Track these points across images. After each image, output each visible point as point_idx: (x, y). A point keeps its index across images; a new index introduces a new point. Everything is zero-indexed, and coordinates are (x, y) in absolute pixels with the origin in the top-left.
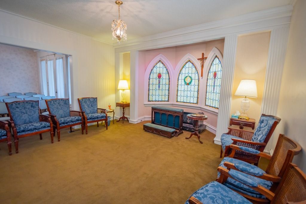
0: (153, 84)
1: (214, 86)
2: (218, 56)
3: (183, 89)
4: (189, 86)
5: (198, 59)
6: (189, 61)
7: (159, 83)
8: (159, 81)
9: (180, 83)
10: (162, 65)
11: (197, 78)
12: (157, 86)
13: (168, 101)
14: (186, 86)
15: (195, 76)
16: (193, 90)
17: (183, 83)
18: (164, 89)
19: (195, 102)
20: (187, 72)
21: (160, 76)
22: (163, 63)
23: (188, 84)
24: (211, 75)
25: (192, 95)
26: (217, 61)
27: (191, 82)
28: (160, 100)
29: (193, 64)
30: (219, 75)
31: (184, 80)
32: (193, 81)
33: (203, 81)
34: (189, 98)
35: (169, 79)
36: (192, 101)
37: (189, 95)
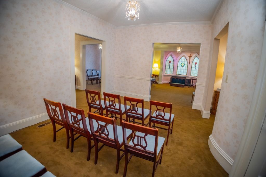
0: (167, 66)
1: (195, 68)
2: (197, 56)
3: (180, 69)
4: (183, 67)
5: (188, 56)
6: (184, 56)
7: (170, 65)
8: (170, 64)
9: (178, 66)
10: (171, 57)
11: (187, 64)
12: (169, 66)
13: (173, 74)
14: (182, 67)
15: (186, 63)
16: (185, 69)
17: (180, 66)
18: (171, 68)
19: (186, 74)
20: (182, 61)
21: (170, 62)
22: (172, 56)
23: (183, 66)
24: (194, 63)
25: (184, 71)
26: (197, 58)
27: (184, 66)
28: (170, 73)
29: (185, 57)
30: (198, 64)
31: (181, 64)
32: (185, 65)
33: (190, 66)
34: (183, 73)
35: (174, 63)
36: (184, 74)
37: (183, 71)
